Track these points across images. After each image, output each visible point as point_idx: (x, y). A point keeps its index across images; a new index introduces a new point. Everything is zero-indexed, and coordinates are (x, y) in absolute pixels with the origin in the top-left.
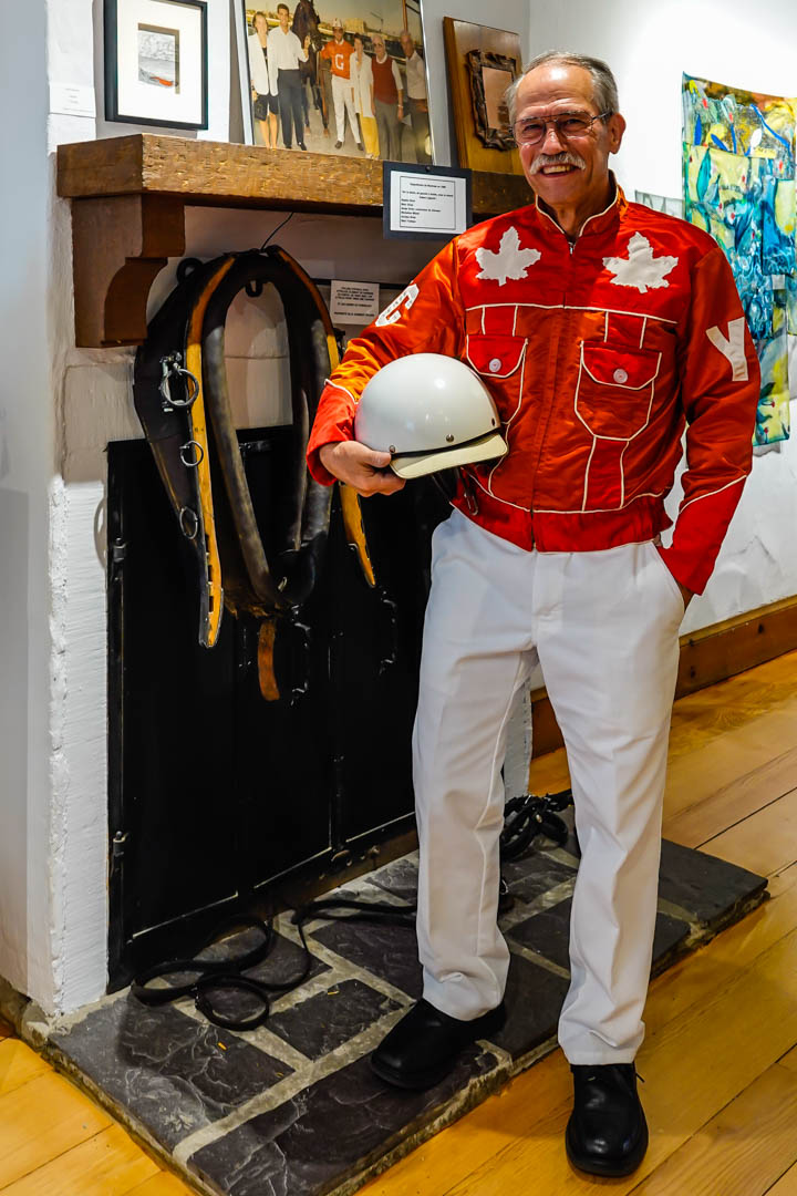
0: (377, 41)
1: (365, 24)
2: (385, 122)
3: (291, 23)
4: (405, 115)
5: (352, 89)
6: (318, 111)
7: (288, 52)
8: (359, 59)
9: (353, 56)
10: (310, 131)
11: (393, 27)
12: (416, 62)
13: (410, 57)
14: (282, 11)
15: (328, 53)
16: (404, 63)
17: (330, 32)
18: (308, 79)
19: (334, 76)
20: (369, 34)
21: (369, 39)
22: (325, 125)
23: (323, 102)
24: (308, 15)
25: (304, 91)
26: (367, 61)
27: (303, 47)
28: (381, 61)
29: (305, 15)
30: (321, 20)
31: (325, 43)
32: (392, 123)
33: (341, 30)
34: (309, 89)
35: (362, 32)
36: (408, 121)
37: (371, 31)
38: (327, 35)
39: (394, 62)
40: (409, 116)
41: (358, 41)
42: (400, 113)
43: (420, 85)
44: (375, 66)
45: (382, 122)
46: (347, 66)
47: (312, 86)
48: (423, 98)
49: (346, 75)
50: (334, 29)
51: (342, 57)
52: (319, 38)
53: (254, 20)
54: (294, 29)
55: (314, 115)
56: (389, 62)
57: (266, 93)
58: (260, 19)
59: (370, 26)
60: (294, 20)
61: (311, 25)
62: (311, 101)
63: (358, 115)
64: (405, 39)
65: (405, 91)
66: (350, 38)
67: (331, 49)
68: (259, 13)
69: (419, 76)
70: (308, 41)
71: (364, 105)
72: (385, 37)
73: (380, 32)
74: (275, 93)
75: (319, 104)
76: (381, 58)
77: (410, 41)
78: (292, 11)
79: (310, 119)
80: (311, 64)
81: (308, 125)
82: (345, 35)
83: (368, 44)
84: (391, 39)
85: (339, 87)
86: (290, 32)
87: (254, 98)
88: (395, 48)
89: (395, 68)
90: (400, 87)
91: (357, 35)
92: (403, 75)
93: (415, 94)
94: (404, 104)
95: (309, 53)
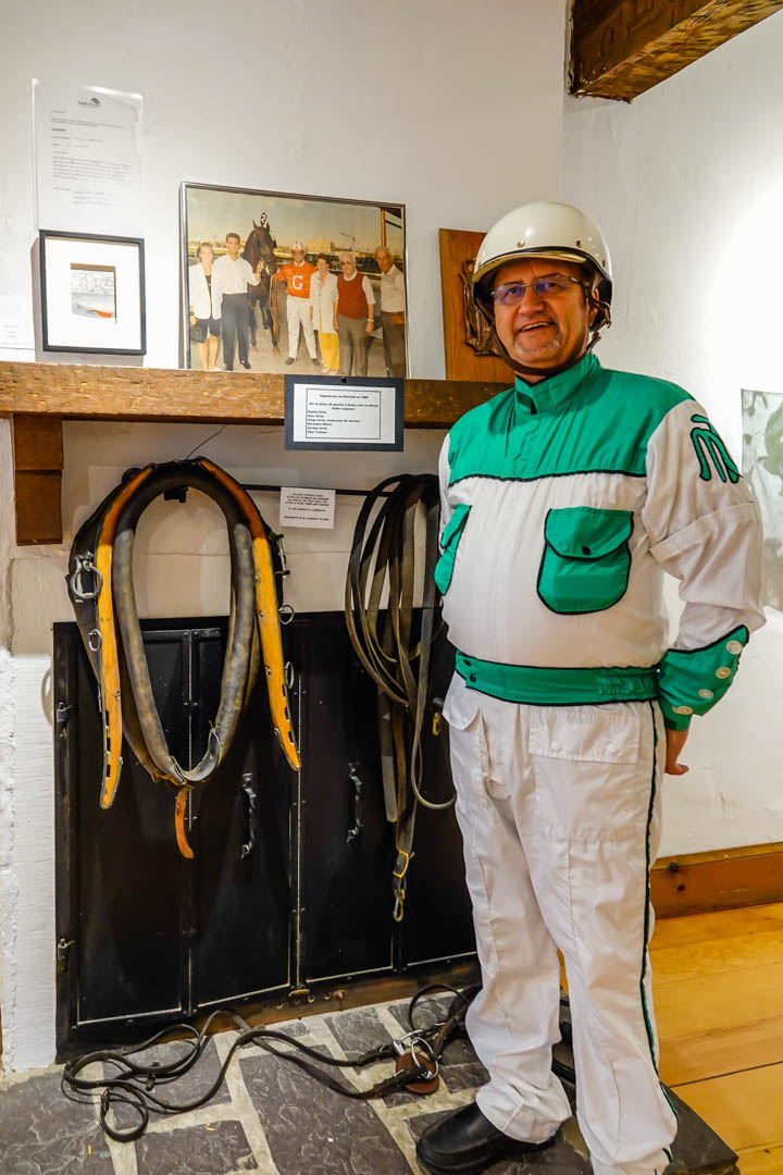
0: (345, 259)
1: (332, 244)
2: (350, 335)
3: (242, 250)
4: (376, 328)
5: (312, 308)
6: (268, 332)
7: (237, 276)
8: (322, 279)
9: (315, 277)
10: (257, 351)
11: (368, 244)
12: (395, 275)
13: (386, 272)
14: (233, 240)
15: (284, 275)
16: (379, 279)
17: (290, 255)
18: (258, 302)
19: (289, 296)
20: (336, 253)
21: (336, 259)
22: (275, 344)
23: (275, 324)
24: (262, 241)
25: (252, 313)
26: (332, 280)
27: (254, 271)
28: (350, 277)
29: (258, 242)
30: (278, 244)
31: (281, 266)
32: (357, 336)
33: (302, 252)
34: (258, 311)
35: (328, 251)
36: (379, 334)
37: (339, 250)
38: (285, 259)
39: (365, 278)
40: (381, 330)
41: (321, 261)
42: (369, 328)
43: (399, 297)
44: (341, 285)
45: (345, 335)
46: (307, 286)
47: (261, 307)
48: (402, 309)
49: (305, 294)
50: (293, 252)
51: (301, 277)
52: (274, 262)
53: (199, 251)
54: (244, 256)
55: (263, 336)
56: (359, 279)
57: (207, 317)
58: (205, 250)
59: (337, 245)
60: (246, 248)
61: (266, 250)
62: (260, 321)
63: (316, 332)
64: (381, 255)
65: (378, 305)
66: (312, 260)
67: (288, 271)
68: (205, 244)
69: (396, 289)
70: (261, 266)
71: (326, 321)
72: (357, 255)
73: (350, 250)
74: (217, 315)
75: (269, 323)
76: (349, 275)
77: (388, 256)
78: (244, 239)
79: (257, 339)
80: (263, 287)
81: (254, 344)
82: (306, 257)
83: (334, 263)
84: (364, 256)
85: (294, 308)
86: (240, 259)
87: (193, 322)
88: (369, 264)
89: (367, 284)
90: (371, 300)
91: (322, 256)
92: (377, 290)
93: (390, 305)
94: (375, 318)
95: (262, 277)
